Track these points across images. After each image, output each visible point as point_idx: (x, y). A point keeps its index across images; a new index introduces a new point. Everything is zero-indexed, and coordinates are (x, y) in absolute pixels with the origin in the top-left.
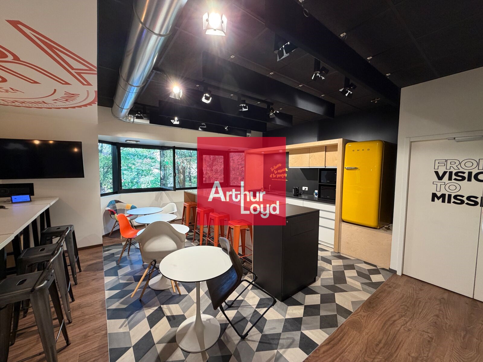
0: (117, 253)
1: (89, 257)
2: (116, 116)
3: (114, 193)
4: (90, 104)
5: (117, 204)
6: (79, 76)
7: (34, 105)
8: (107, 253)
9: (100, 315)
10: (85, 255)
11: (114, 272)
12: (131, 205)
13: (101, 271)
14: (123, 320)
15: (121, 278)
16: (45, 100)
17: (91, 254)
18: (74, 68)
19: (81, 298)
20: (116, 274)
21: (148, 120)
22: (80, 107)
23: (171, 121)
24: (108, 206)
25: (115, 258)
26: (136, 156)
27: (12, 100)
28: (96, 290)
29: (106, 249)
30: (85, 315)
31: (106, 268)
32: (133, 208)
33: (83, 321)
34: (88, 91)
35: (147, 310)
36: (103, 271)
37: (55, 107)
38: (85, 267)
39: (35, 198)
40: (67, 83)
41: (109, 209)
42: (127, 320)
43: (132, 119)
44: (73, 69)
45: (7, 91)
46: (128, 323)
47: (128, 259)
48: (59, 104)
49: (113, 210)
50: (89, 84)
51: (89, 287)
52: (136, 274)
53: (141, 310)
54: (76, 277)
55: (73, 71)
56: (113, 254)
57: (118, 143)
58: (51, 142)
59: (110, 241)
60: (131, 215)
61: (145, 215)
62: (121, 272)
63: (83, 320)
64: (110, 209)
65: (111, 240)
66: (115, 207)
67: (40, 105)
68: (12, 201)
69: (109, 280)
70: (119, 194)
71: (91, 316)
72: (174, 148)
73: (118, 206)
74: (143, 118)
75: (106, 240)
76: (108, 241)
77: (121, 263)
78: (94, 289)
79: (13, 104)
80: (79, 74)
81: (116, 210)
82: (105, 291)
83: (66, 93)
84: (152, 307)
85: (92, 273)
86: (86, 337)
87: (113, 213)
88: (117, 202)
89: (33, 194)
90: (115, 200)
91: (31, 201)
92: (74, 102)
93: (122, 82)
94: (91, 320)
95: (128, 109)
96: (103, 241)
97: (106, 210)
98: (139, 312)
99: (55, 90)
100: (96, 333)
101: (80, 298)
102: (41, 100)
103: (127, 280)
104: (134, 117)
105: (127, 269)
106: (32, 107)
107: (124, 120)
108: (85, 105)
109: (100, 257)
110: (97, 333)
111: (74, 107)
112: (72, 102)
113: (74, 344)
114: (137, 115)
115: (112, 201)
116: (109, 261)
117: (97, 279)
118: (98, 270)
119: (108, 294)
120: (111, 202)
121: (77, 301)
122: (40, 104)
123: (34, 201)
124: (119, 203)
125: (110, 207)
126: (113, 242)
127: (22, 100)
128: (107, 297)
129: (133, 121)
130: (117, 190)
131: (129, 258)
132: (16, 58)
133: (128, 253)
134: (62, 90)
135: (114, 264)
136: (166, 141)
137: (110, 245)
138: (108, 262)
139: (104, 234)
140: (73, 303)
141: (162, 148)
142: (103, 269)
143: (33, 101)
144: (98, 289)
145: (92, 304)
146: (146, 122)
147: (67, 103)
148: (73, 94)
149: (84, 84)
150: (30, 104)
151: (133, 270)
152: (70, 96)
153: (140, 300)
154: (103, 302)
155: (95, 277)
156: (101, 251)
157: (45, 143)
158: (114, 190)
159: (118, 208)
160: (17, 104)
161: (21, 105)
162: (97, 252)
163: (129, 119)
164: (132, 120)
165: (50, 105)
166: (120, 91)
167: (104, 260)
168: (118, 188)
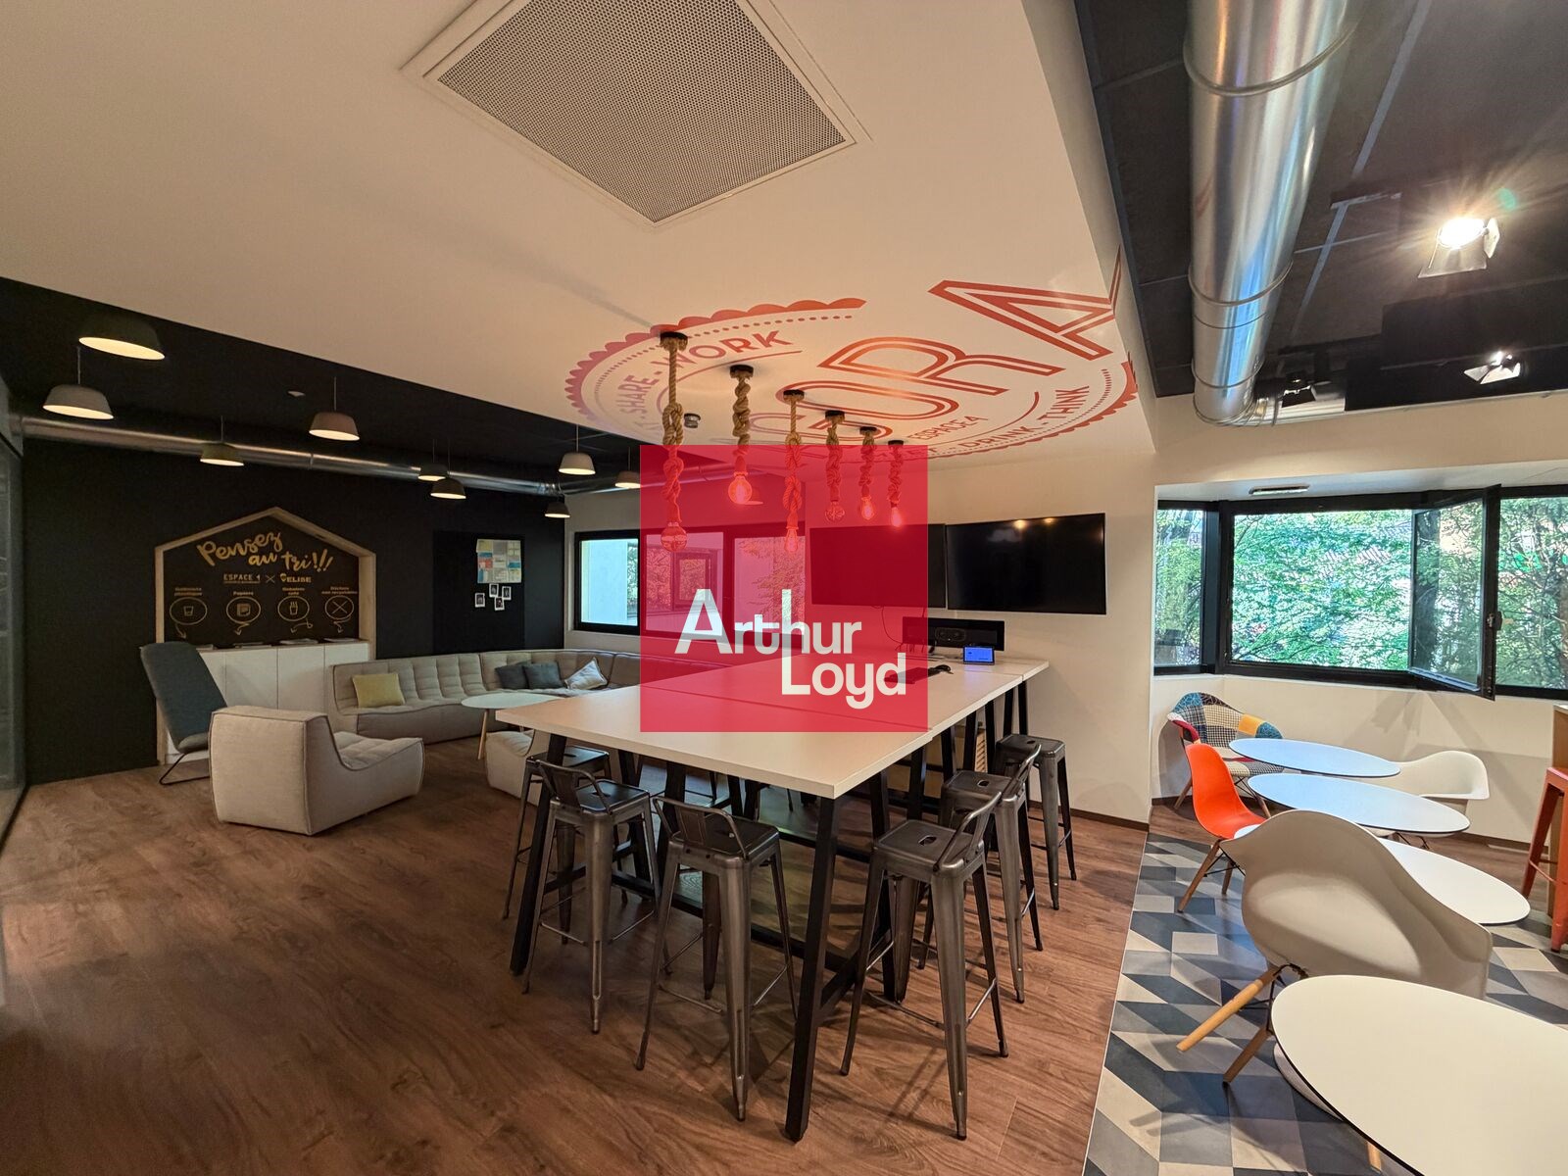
0: (1185, 873)
1: (1102, 847)
2: (1208, 417)
3: (1205, 668)
4: (1120, 404)
5: (1208, 710)
6: (1074, 342)
7: (1010, 440)
8: (1154, 859)
9: (1088, 1036)
10: (1095, 838)
11: (1161, 929)
12: (1262, 722)
13: (1124, 906)
14: (1151, 1108)
15: (1177, 963)
16: (1024, 423)
17: (1111, 841)
18: (1060, 326)
19: (1057, 954)
20: (1166, 943)
21: (1340, 397)
22: (1098, 418)
23: (1466, 372)
24: (1176, 710)
25: (1174, 887)
26: (1312, 539)
27: (974, 440)
28: (1097, 955)
29: (1158, 845)
30: (1054, 1008)
31: (1142, 904)
32: (1265, 732)
33: (1046, 1020)
34: (1105, 371)
35: (1244, 1143)
36: (1129, 908)
37: (1048, 433)
38: (1087, 872)
39: (1005, 657)
40: (1055, 370)
41: (1179, 718)
42: (1163, 1117)
43: (1268, 410)
44: (1056, 329)
45: (963, 425)
46: (1165, 1131)
47: (1219, 911)
48: (1054, 424)
49: (1191, 725)
50: (1103, 352)
51: (1082, 936)
52: (1233, 978)
53: (1219, 1122)
54: (1057, 887)
55: (1058, 336)
56: (1173, 871)
57: (1227, 501)
58: (1049, 521)
59: (1169, 823)
60: (1246, 759)
61: (1303, 772)
62: (1183, 941)
63: (1049, 1018)
64: (1182, 720)
65: (1178, 824)
66: (1200, 717)
67: (1019, 438)
68: (964, 658)
69: (1138, 945)
70: (1218, 673)
71: (1068, 1023)
72: (1492, 497)
73: (1211, 715)
74: (1312, 399)
75: (1161, 817)
76: (1167, 822)
77: (1190, 913)
78: (1094, 948)
79: (978, 448)
80: (1072, 336)
81: (1204, 727)
82: (1123, 978)
83: (1061, 393)
84: (1266, 1150)
85: (1100, 900)
86: (1040, 1069)
87: (1189, 735)
88: (1209, 700)
89: (1001, 647)
90: (1203, 694)
91: (993, 663)
92: (1083, 409)
93: (1202, 310)
94: (1064, 1031)
95: (1244, 381)
96: (1152, 815)
97: (1169, 721)
98: (1210, 1124)
99: (1037, 394)
100: (1066, 1081)
101: (1054, 951)
102: (1017, 426)
103: (1196, 984)
104: (1277, 401)
105: (1207, 945)
106: (1007, 446)
107: (1239, 420)
108: (1110, 411)
109: (1133, 862)
110: (1070, 1083)
111: (1085, 424)
112: (1078, 412)
113: (1015, 1062)
114: (1287, 392)
115: (1192, 695)
116: (1156, 887)
117: (1109, 923)
118: (1116, 898)
119: (1126, 990)
120: (1187, 699)
121: (1046, 955)
122: (1018, 435)
123: (1001, 663)
124: (1215, 706)
125: (1184, 714)
126: (1181, 833)
127: (989, 436)
128: (1119, 997)
129: (1271, 417)
130: (1211, 661)
131: (1225, 909)
132: (959, 354)
133: (1224, 892)
134: (1049, 387)
135: (1166, 905)
136: (1448, 469)
137: (1174, 836)
138: (1150, 888)
139: (1159, 795)
140: (1038, 954)
141: (1426, 500)
142: (1130, 903)
143: (1004, 431)
144: (1104, 955)
145: (1078, 990)
146: (1329, 407)
147: (1070, 416)
148: (1075, 392)
149: (1090, 357)
150: (1003, 441)
151: (1223, 960)
152: (1071, 398)
153: (1226, 1085)
154: (1107, 1006)
155: (1103, 915)
156: (1140, 846)
157: (1036, 525)
158: (1202, 659)
159: (1209, 722)
160: (983, 446)
161: (988, 446)
162: (1129, 844)
163: (1256, 415)
164: (1270, 414)
165: (1037, 431)
166: (1202, 335)
167: (1141, 878)
168: (1217, 656)
